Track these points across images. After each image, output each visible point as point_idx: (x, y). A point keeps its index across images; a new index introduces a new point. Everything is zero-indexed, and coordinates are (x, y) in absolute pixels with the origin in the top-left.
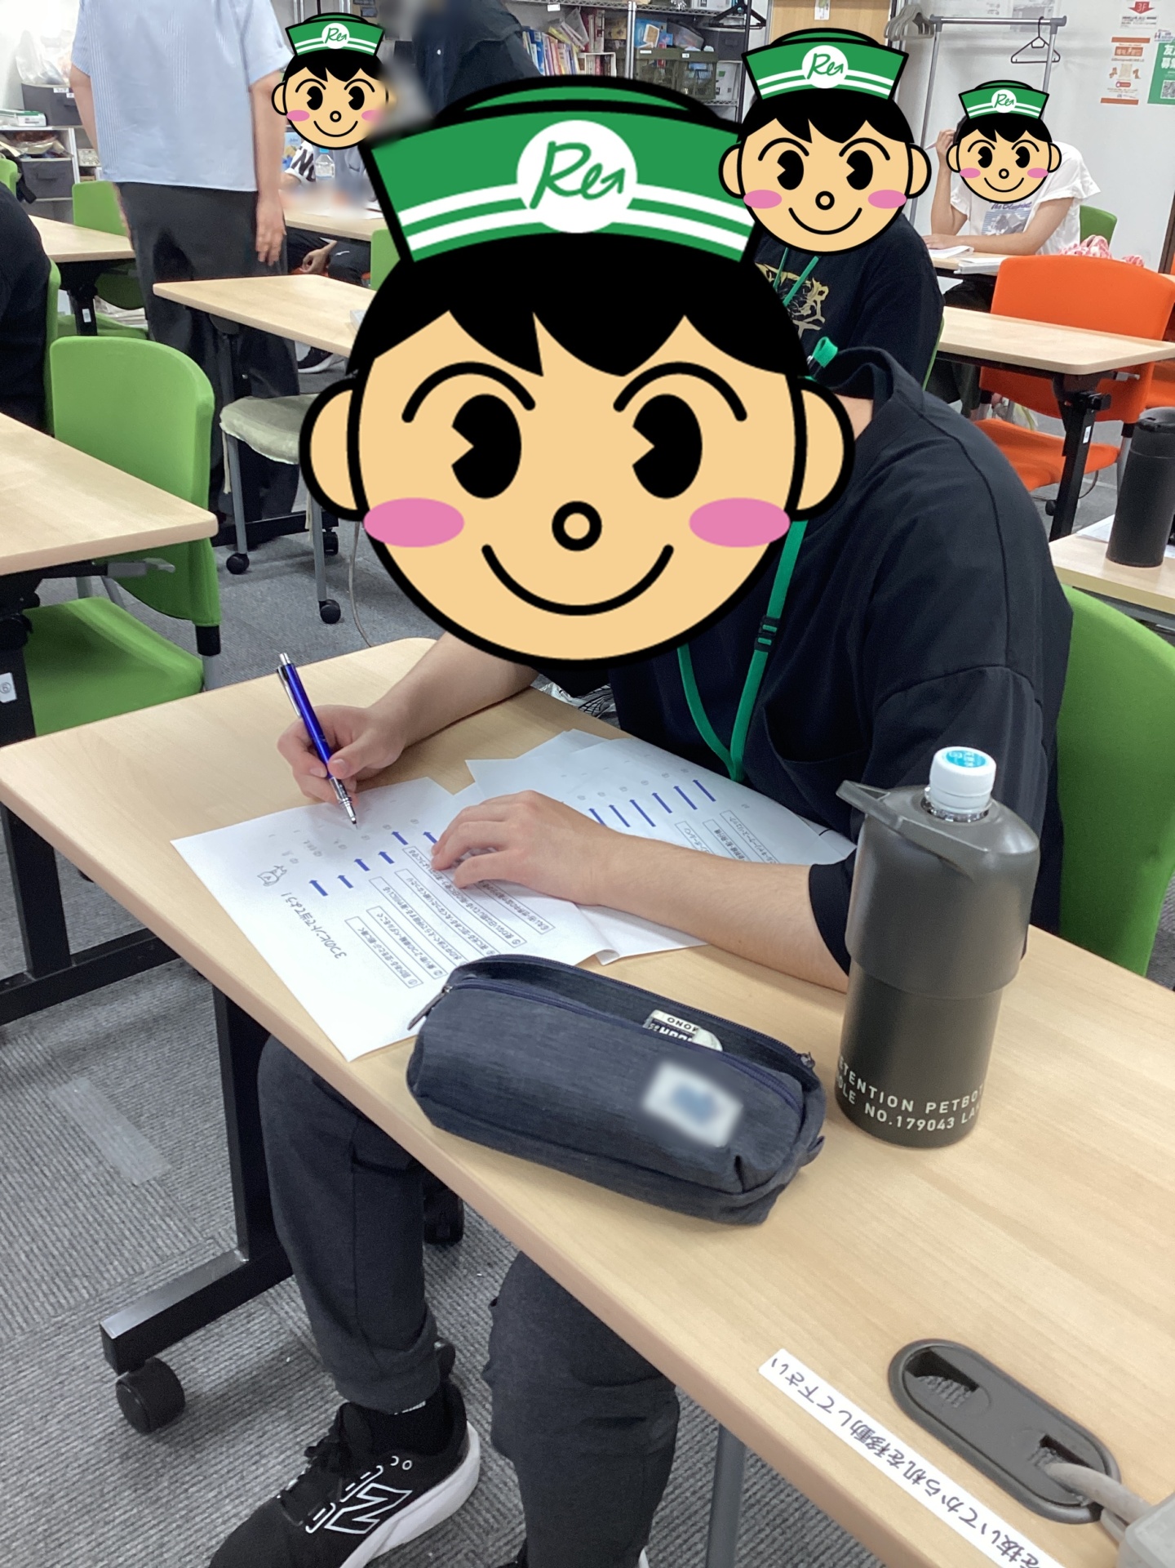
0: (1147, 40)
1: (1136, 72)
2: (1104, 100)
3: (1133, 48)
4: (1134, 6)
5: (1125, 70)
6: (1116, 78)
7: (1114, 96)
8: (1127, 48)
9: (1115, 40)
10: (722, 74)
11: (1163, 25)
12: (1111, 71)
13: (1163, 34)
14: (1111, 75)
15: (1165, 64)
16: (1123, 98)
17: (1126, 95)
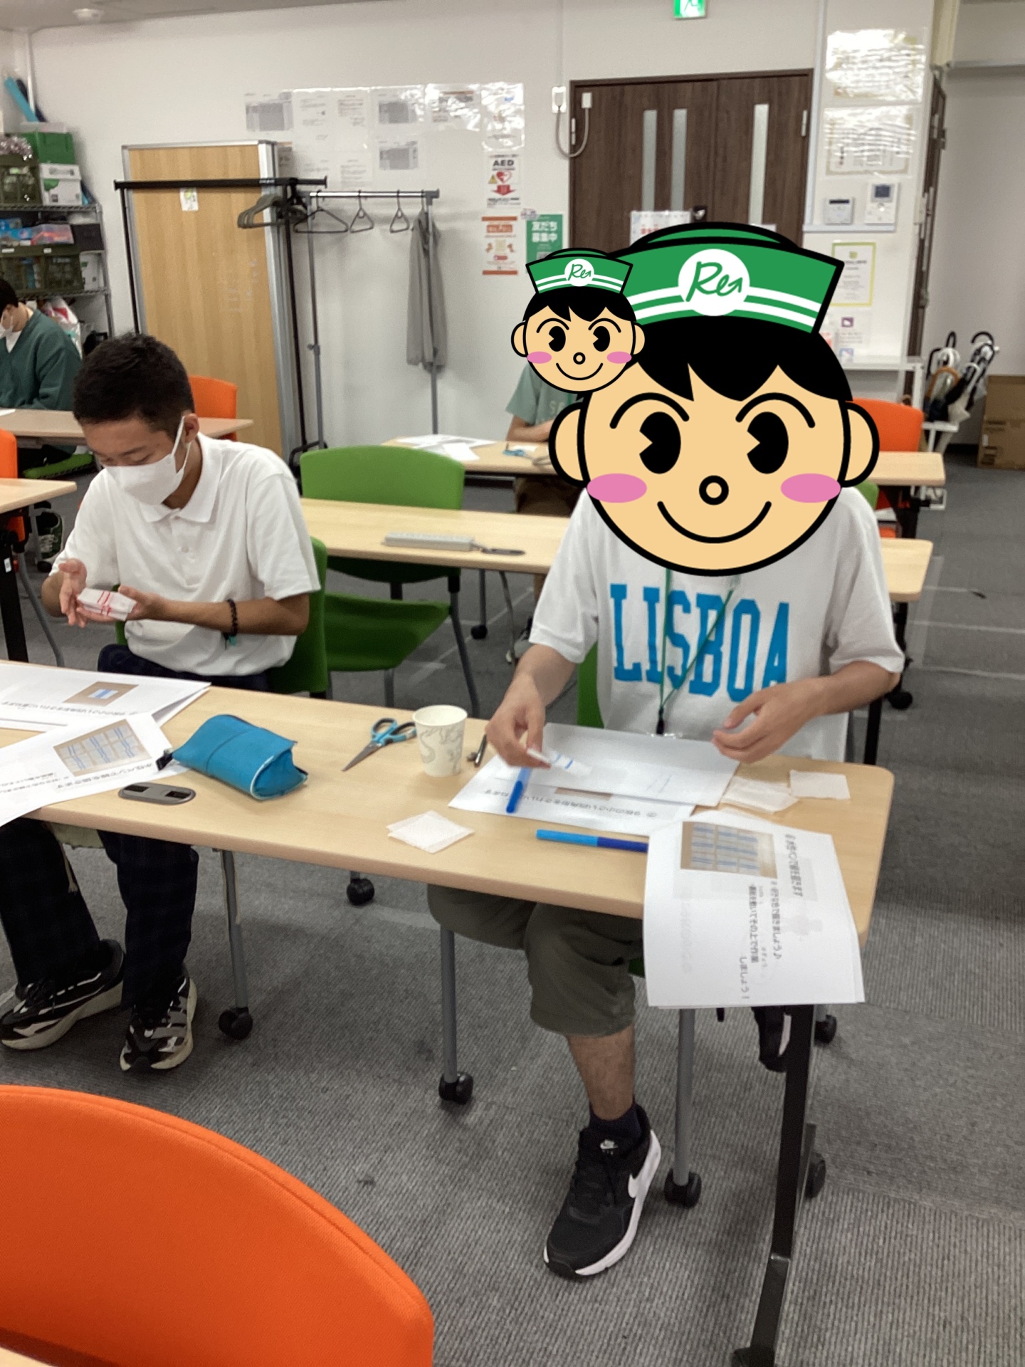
0: (514, 219)
1: (510, 246)
2: (486, 273)
3: (503, 226)
4: (496, 188)
5: (500, 245)
6: (493, 252)
7: (494, 268)
8: (497, 227)
9: (485, 219)
10: (85, 264)
11: (526, 204)
12: (486, 247)
13: (528, 213)
14: (488, 250)
15: (536, 238)
16: (504, 269)
17: (505, 266)
